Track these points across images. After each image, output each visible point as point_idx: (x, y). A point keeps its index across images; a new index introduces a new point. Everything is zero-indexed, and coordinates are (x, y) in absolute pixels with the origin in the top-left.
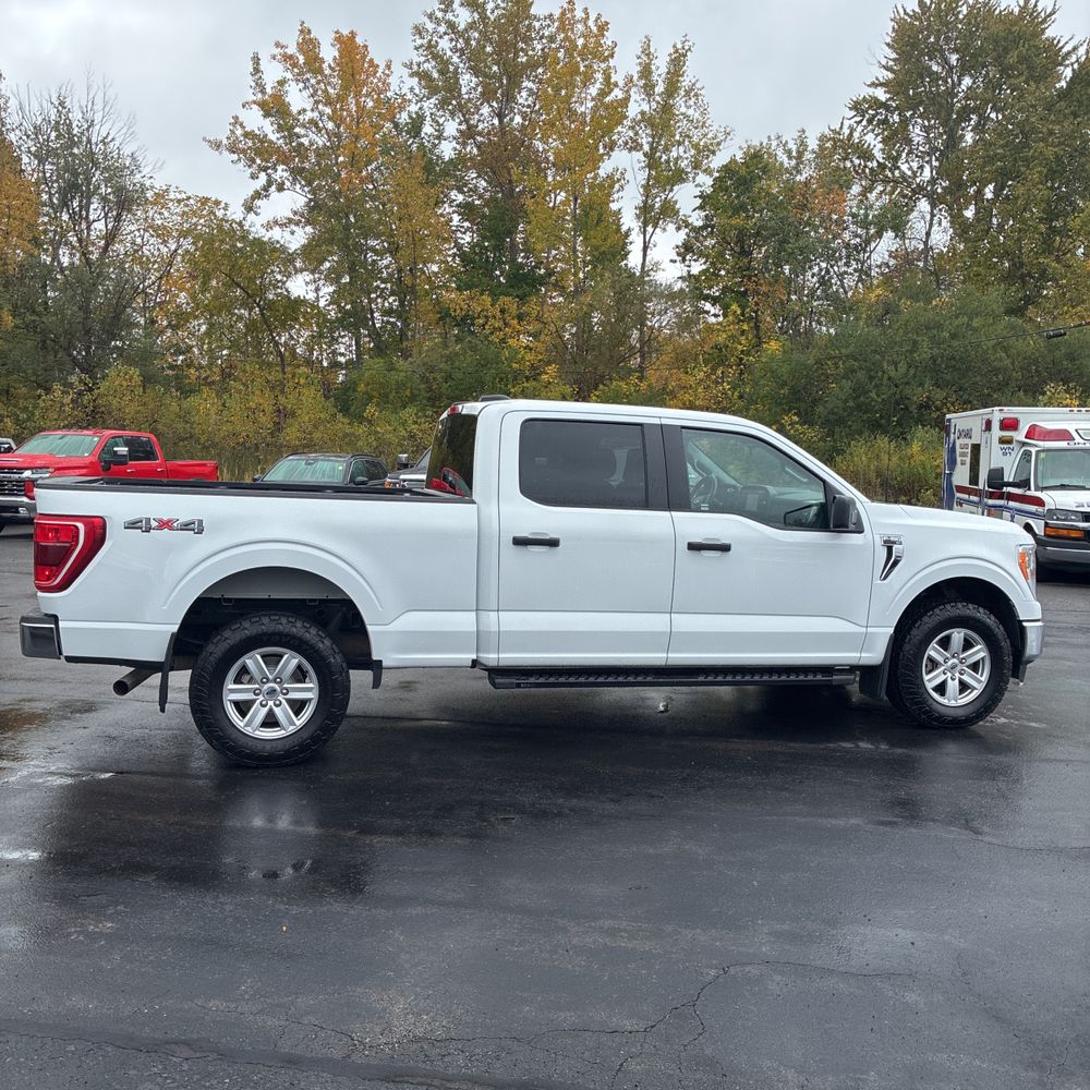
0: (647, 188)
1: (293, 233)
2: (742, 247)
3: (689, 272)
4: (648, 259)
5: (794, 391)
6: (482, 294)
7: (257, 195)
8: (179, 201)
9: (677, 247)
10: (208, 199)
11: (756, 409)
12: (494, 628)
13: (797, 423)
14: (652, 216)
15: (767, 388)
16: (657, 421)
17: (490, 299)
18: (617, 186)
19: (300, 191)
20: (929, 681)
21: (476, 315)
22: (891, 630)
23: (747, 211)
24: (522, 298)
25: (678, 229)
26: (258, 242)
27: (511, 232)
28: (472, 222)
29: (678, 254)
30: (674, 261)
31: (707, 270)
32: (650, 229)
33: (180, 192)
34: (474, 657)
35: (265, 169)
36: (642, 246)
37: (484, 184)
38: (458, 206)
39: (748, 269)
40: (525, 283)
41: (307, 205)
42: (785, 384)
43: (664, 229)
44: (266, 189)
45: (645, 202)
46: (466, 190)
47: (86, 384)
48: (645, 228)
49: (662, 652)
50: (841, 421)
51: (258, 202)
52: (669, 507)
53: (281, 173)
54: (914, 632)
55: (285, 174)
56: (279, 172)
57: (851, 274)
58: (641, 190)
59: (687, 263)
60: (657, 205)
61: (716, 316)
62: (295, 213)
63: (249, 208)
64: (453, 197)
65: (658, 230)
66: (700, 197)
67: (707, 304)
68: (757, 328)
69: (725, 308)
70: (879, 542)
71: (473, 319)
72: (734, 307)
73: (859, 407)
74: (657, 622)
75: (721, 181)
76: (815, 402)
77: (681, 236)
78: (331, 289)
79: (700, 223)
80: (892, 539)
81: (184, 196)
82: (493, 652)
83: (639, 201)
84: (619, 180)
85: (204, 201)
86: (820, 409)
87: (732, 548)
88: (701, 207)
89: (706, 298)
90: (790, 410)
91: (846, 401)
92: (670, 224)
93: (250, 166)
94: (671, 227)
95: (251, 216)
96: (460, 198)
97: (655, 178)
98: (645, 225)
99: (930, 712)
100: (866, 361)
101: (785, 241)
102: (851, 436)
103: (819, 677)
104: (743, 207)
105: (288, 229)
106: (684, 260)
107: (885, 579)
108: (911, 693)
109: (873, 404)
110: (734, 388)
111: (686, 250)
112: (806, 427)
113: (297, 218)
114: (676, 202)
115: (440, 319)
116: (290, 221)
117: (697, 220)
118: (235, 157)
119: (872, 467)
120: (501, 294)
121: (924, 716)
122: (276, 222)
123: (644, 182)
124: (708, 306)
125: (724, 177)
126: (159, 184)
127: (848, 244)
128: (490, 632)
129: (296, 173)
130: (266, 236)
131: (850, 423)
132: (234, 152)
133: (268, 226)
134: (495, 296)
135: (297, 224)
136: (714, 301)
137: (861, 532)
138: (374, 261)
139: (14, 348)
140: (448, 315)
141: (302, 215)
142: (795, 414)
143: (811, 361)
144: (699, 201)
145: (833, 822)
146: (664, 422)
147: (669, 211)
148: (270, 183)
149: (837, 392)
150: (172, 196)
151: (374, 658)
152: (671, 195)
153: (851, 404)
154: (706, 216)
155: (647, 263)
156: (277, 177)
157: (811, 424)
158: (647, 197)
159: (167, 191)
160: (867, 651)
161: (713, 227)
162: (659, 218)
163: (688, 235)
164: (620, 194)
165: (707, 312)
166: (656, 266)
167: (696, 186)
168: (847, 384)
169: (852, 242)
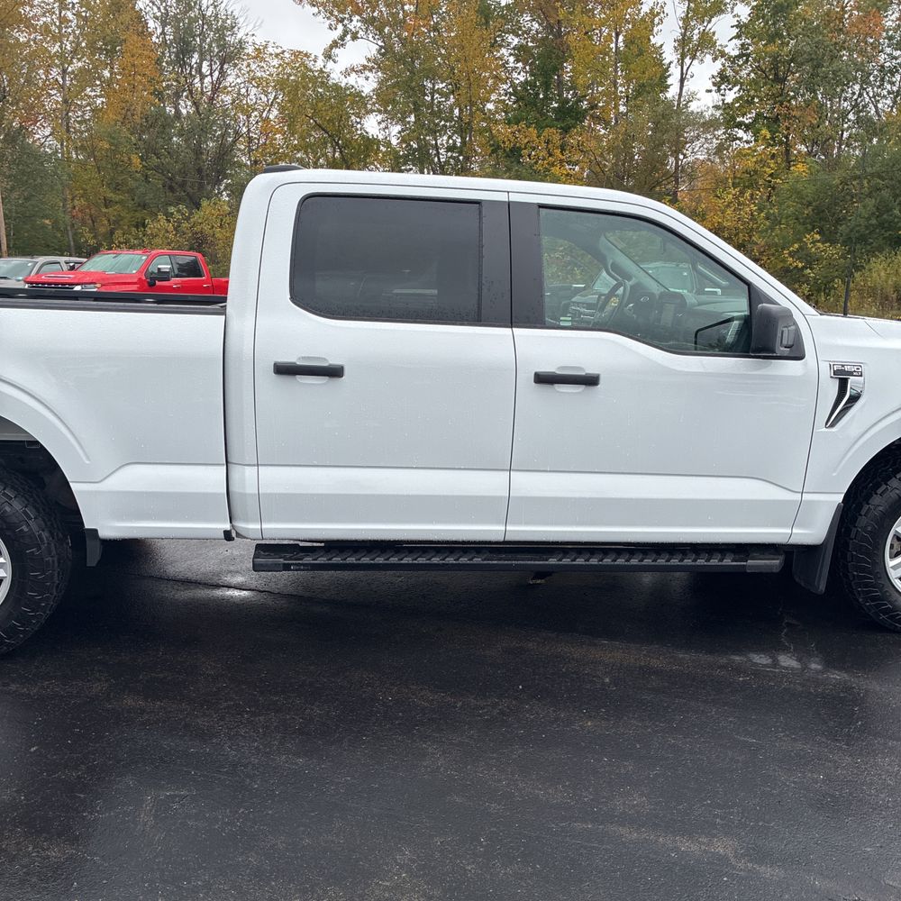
0: (686, 20)
1: (367, 79)
2: (776, 74)
3: (723, 100)
4: (685, 89)
5: (819, 211)
6: (528, 127)
7: (335, 44)
8: (277, 55)
9: (713, 77)
10: (300, 52)
11: (781, 229)
12: (251, 490)
13: (818, 241)
14: (690, 47)
15: (791, 207)
16: (503, 197)
17: (536, 131)
18: (656, 20)
19: (372, 40)
20: (894, 568)
21: (523, 147)
22: (840, 498)
23: (781, 37)
24: (566, 130)
25: (715, 59)
26: (337, 87)
27: (557, 69)
28: (525, 64)
29: (714, 84)
30: (710, 91)
31: (741, 98)
32: (687, 61)
33: (277, 47)
34: (227, 526)
35: (342, 21)
36: (679, 78)
37: (536, 26)
38: (514, 49)
39: (781, 95)
40: (570, 116)
41: (379, 51)
42: (810, 204)
43: (702, 60)
44: (342, 38)
45: (684, 35)
46: (520, 32)
47: (183, 214)
48: (683, 60)
49: (498, 523)
50: (862, 239)
51: (336, 51)
52: (512, 323)
53: (356, 23)
54: (876, 500)
55: (359, 24)
56: (354, 23)
57: (884, 96)
58: (681, 23)
59: (722, 92)
60: (695, 38)
61: (747, 142)
62: (369, 60)
63: (328, 56)
64: (511, 41)
65: (695, 62)
66: (737, 26)
67: (740, 131)
68: (788, 152)
69: (756, 134)
70: (826, 372)
71: (520, 149)
72: (764, 132)
73: (881, 225)
74: (489, 483)
75: (758, 10)
76: (838, 221)
77: (718, 66)
78: (399, 128)
79: (736, 52)
80: (846, 368)
81: (279, 51)
82: (253, 521)
83: (677, 34)
84: (658, 14)
85: (297, 54)
86: (842, 228)
87: (602, 381)
88: (738, 37)
89: (739, 125)
90: (813, 230)
91: (869, 219)
92: (707, 56)
93: (328, 18)
94: (709, 58)
95: (330, 64)
96: (516, 41)
97: (694, 11)
98: (683, 57)
99: (892, 611)
100: (892, 179)
101: (819, 66)
102: (872, 253)
103: (728, 562)
104: (778, 35)
105: (364, 75)
106: (719, 90)
107: (832, 425)
108: (866, 585)
109: (896, 220)
110: (760, 210)
111: (722, 80)
112: (828, 245)
113: (370, 65)
114: (714, 33)
115: (493, 152)
116: (365, 67)
117: (733, 49)
118: (315, 10)
119: (890, 282)
120: (547, 126)
121: (882, 617)
122: (353, 69)
123: (683, 15)
124: (740, 133)
125: (762, 5)
126: (259, 40)
127: (882, 66)
128: (245, 495)
129: (369, 22)
130: (343, 82)
131: (871, 240)
132: (314, 6)
133: (347, 73)
134: (540, 127)
135: (371, 70)
136: (747, 128)
137: (800, 357)
138: (439, 102)
139: (140, 185)
140: (499, 147)
141: (375, 61)
142: (818, 233)
143: (836, 182)
144: (736, 31)
145: (685, 845)
146: (514, 198)
147: (707, 42)
148: (345, 33)
149: (861, 211)
150: (270, 50)
151: (86, 527)
152: (709, 26)
153: (874, 221)
154: (743, 45)
155: (684, 94)
156: (352, 27)
157: (833, 242)
158: (686, 29)
159: (266, 47)
160: (801, 526)
161: (748, 56)
162: (697, 50)
163: (723, 65)
164: (660, 27)
165: (740, 139)
166: (692, 97)
167: (734, 16)
168: (871, 202)
169: (887, 64)
